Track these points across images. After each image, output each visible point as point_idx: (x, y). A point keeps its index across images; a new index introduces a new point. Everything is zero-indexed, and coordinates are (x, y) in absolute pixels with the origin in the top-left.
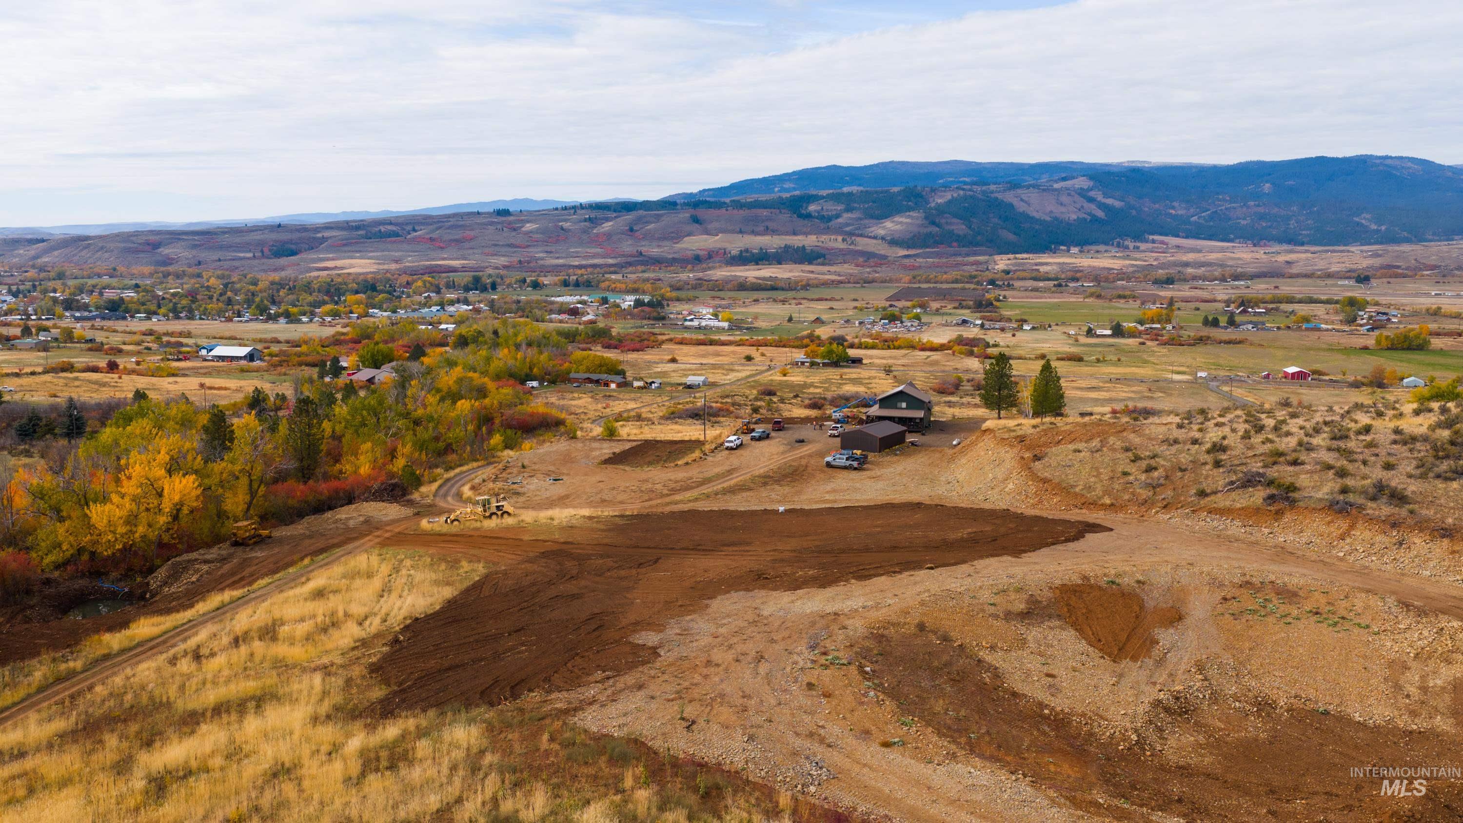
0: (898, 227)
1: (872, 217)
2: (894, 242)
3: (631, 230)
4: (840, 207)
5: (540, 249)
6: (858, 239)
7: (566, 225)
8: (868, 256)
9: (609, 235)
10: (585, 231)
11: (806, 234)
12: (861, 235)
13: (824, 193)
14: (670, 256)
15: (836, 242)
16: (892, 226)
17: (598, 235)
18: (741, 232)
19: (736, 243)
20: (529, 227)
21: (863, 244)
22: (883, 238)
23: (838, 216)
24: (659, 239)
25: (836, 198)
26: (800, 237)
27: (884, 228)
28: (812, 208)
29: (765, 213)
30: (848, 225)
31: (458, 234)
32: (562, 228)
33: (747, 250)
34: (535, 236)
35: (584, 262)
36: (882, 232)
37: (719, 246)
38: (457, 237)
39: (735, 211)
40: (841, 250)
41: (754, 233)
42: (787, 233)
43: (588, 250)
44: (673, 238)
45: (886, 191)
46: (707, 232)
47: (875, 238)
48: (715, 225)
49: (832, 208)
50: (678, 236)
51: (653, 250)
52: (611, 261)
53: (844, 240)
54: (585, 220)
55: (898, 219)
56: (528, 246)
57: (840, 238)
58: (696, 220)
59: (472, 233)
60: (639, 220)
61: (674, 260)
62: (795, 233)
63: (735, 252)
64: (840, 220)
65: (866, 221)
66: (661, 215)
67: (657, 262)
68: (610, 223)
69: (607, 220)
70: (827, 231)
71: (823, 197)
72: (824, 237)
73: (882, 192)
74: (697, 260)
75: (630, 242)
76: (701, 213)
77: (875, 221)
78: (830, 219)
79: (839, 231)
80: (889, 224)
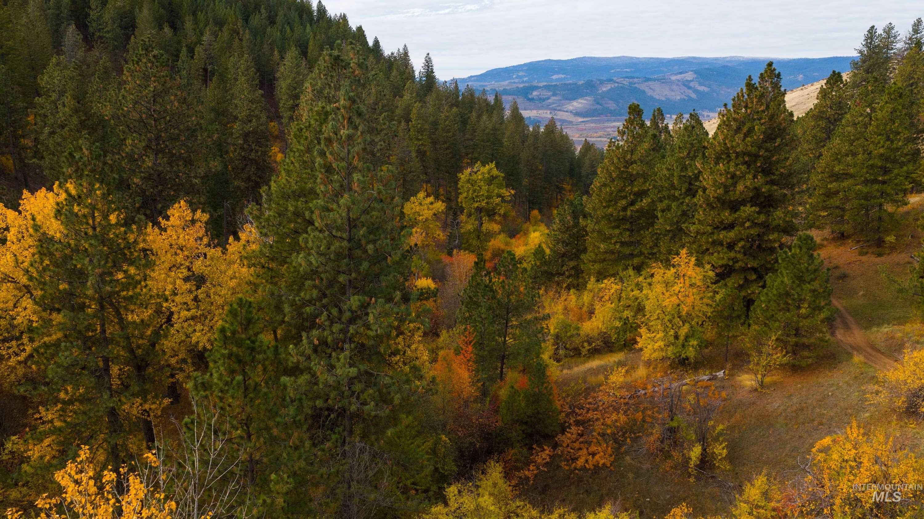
0: (580, 105)
1: (567, 99)
2: (577, 114)
4: (550, 93)
6: (559, 112)
8: (563, 122)
11: (531, 110)
12: (560, 110)
13: (541, 84)
15: (546, 114)
16: (578, 104)
21: (561, 115)
22: (571, 112)
23: (548, 98)
25: (547, 87)
26: (528, 112)
27: (573, 106)
28: (535, 93)
30: (554, 103)
36: (571, 108)
40: (549, 119)
45: (576, 84)
47: (567, 112)
49: (546, 93)
53: (551, 113)
55: (580, 101)
57: (549, 112)
64: (549, 101)
65: (563, 101)
70: (542, 108)
71: (540, 87)
72: (540, 112)
73: (573, 84)
77: (568, 102)
78: (544, 100)
79: (548, 107)
80: (575, 104)
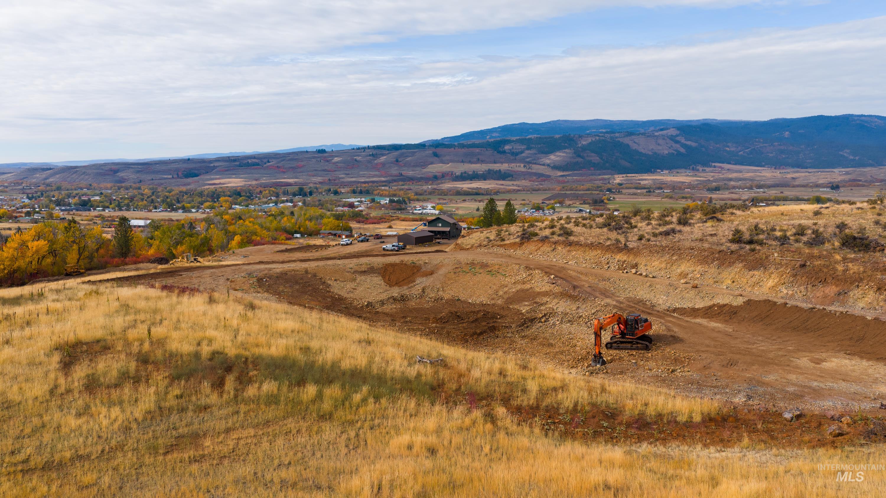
0: (558, 159)
1: (543, 153)
2: (556, 167)
3: (397, 161)
4: (524, 147)
5: (342, 172)
6: (533, 166)
7: (358, 158)
8: (540, 176)
9: (383, 164)
10: (369, 162)
11: (502, 163)
12: (535, 164)
13: (514, 138)
14: (419, 176)
15: (520, 167)
16: (554, 158)
17: (377, 164)
18: (462, 162)
19: (460, 168)
20: (336, 159)
21: (536, 168)
22: (548, 165)
23: (522, 152)
24: (414, 166)
25: (521, 141)
26: (498, 165)
27: (550, 159)
28: (507, 147)
29: (477, 150)
30: (528, 157)
31: (294, 164)
32: (356, 160)
33: (465, 173)
34: (339, 165)
35: (367, 180)
36: (548, 162)
37: (449, 170)
38: (293, 166)
39: (460, 150)
40: (522, 172)
41: (471, 162)
42: (491, 162)
43: (371, 173)
44: (422, 166)
45: (552, 137)
46: (443, 162)
47: (544, 165)
48: (448, 158)
49: (519, 147)
50: (424, 165)
51: (410, 173)
52: (383, 179)
53: (524, 166)
54: (370, 155)
55: (558, 154)
56: (335, 171)
57: (522, 165)
58: (436, 155)
59: (302, 163)
60: (402, 155)
61: (421, 178)
62: (495, 162)
63: (458, 174)
64: (523, 155)
65: (539, 155)
66: (415, 152)
67: (411, 179)
68: (385, 157)
69: (383, 155)
70: (514, 161)
71: (513, 141)
72: (513, 165)
73: (549, 138)
74: (435, 178)
75: (396, 168)
76: (439, 151)
77: (544, 155)
78: (517, 154)
79: (522, 161)
80: (552, 157)
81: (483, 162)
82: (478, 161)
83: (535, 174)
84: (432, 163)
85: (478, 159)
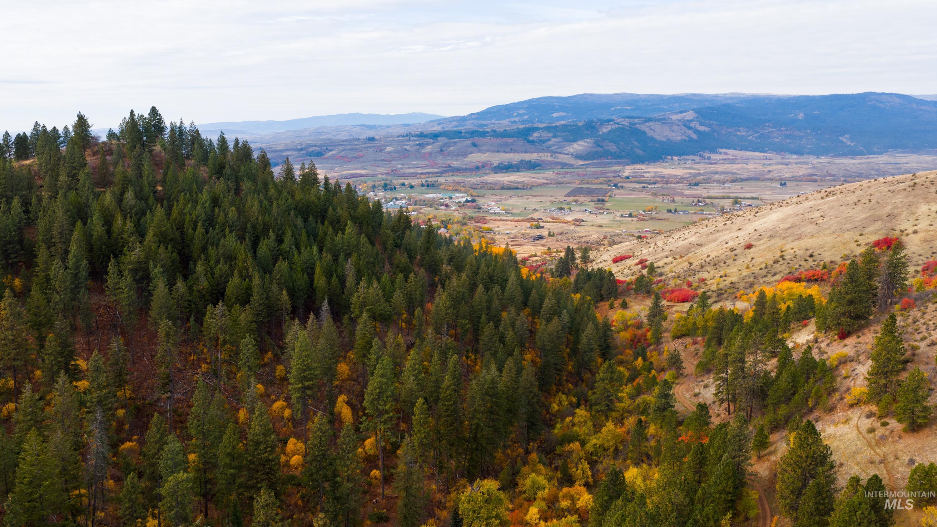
0: (580, 148)
1: (567, 141)
2: (578, 157)
3: (441, 151)
4: (550, 135)
5: (398, 162)
6: (559, 155)
7: (408, 148)
8: (564, 165)
9: (430, 154)
10: (418, 151)
11: (532, 152)
12: (560, 153)
13: (542, 125)
14: (464, 167)
15: (546, 157)
16: (579, 146)
17: (425, 154)
18: (498, 151)
19: (497, 158)
20: (389, 149)
21: (562, 158)
22: (572, 154)
23: (549, 140)
24: (456, 155)
25: (547, 129)
26: (528, 154)
27: (573, 148)
28: (536, 135)
29: (510, 140)
30: (554, 145)
31: (355, 154)
32: (406, 150)
33: (502, 163)
34: (394, 155)
35: (423, 171)
36: (572, 150)
37: (487, 159)
38: (354, 155)
39: (495, 140)
40: (550, 162)
41: (505, 152)
42: (522, 152)
43: (422, 162)
44: (463, 155)
46: (481, 152)
47: (567, 154)
48: (484, 148)
49: (546, 135)
51: (456, 163)
52: (436, 170)
53: (551, 156)
54: (417, 145)
55: (581, 143)
56: (391, 161)
57: (549, 155)
58: (474, 145)
59: (362, 153)
60: (445, 145)
61: (466, 169)
62: (526, 152)
63: (496, 164)
64: (550, 142)
65: (564, 143)
66: (456, 142)
67: (457, 170)
68: (430, 147)
69: (428, 144)
70: (543, 151)
71: (541, 129)
72: (541, 154)
73: (573, 125)
74: (477, 169)
75: (441, 157)
76: (476, 139)
77: (569, 143)
78: (544, 142)
79: (548, 150)
80: (575, 146)
81: (515, 151)
82: (512, 151)
83: (560, 163)
84: (471, 153)
85: (512, 149)
